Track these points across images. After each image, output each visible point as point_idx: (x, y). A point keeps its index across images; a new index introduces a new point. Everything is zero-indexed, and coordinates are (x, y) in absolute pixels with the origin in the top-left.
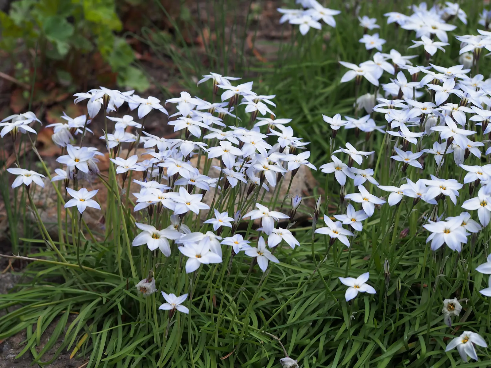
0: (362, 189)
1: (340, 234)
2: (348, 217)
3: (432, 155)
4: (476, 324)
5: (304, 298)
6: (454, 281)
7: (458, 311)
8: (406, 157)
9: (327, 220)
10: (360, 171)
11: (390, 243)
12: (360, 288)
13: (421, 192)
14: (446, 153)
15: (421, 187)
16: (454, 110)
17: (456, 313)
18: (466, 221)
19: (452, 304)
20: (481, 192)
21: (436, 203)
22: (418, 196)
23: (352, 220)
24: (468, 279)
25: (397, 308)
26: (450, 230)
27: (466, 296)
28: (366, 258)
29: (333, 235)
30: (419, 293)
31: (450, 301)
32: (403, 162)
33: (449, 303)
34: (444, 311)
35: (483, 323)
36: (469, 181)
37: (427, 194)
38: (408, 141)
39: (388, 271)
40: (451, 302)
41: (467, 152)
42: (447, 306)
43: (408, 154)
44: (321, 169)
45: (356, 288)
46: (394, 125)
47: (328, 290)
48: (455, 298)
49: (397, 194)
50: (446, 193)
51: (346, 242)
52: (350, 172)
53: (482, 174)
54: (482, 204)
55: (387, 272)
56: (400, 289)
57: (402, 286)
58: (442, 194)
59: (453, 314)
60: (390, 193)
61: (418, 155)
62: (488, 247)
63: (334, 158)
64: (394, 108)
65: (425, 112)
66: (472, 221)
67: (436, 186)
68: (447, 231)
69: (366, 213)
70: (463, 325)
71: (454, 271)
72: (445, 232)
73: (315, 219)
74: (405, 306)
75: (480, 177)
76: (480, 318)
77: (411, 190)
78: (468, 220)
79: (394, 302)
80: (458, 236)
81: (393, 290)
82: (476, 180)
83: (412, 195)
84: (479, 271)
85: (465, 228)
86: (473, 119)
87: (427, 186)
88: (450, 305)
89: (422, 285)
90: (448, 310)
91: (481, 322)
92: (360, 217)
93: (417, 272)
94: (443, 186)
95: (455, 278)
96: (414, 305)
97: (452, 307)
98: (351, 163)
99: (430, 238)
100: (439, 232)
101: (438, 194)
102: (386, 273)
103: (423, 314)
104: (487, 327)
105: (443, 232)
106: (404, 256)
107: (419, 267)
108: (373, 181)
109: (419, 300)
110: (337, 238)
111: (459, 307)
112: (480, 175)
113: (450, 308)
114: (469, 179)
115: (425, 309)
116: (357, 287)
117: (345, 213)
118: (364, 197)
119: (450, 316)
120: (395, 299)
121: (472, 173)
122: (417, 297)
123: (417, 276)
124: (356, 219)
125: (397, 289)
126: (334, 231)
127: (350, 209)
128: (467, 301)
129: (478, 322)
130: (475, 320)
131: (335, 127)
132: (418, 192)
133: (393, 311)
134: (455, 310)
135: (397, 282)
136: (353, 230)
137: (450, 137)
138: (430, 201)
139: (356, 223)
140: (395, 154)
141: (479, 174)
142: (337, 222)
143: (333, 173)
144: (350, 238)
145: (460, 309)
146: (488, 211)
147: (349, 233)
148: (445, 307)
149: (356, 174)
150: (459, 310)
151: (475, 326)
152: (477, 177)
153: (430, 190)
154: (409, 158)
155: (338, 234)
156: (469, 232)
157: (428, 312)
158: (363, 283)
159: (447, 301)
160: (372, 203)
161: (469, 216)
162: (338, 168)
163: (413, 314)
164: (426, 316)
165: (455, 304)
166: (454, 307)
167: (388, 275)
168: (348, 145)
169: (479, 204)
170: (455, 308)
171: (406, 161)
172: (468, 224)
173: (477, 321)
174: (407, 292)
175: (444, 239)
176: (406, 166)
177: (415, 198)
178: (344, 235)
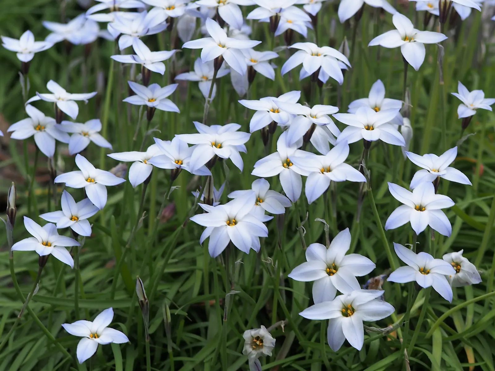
0: (81, 161)
1: (55, 246)
2: (65, 215)
3: (196, 84)
4: (303, 358)
5: (12, 352)
6: (259, 291)
7: (269, 347)
8: (150, 96)
9: (30, 225)
10: (78, 128)
11: (146, 233)
12: (100, 338)
13: (182, 157)
14: (217, 77)
15: (180, 149)
16: (221, 4)
17: (266, 351)
18: (262, 195)
19: (258, 338)
20: (281, 144)
21: (208, 173)
22: (178, 166)
23: (71, 219)
24: (280, 285)
25: (170, 350)
26: (237, 219)
27: (281, 316)
28: (110, 264)
29: (43, 251)
30: (204, 317)
31: (253, 332)
32: (145, 107)
33: (252, 336)
34: (246, 351)
35: (316, 357)
36: (260, 127)
37: (192, 160)
38: (149, 71)
39: (144, 297)
40: (255, 334)
41: (252, 73)
42: (249, 343)
43: (153, 91)
44: (11, 133)
45: (94, 338)
46: (123, 44)
47: (49, 337)
48: (262, 326)
49: (143, 164)
50: (224, 153)
51: (66, 258)
52: (60, 132)
53: (278, 112)
54: (285, 164)
55: (143, 299)
56: (169, 320)
57: (172, 315)
58: (216, 156)
59: (262, 353)
60: (130, 164)
61: (170, 89)
62: (305, 232)
63: (30, 110)
64: (120, 10)
65: (172, 14)
66: (273, 193)
67: (205, 144)
68: (232, 222)
69: (94, 205)
70: (283, 364)
71: (257, 273)
72: (229, 225)
73: (10, 224)
74: (183, 344)
75: (275, 117)
76: (309, 350)
77: (164, 157)
78: (267, 193)
79: (164, 341)
80: (251, 227)
81: (157, 322)
82: (269, 123)
83: (168, 166)
84: (295, 278)
85: (263, 209)
86: (253, 15)
87: (190, 145)
88: (255, 340)
89: (208, 303)
90: (253, 349)
91: (312, 353)
92: (85, 213)
93: (195, 283)
94: (218, 141)
95: (259, 287)
96: (199, 341)
97: (258, 343)
98: (61, 117)
99: (205, 235)
100: (218, 225)
101: (209, 157)
102: (142, 301)
103: (213, 355)
104: (323, 362)
105: (226, 224)
106: (170, 261)
107: (199, 274)
108: (102, 142)
109: (206, 328)
110: (50, 255)
111: (269, 340)
112: (276, 114)
113: (256, 345)
114: (258, 122)
115: (216, 345)
116: (95, 335)
117: (59, 208)
118: (87, 176)
119: (258, 357)
120: (165, 335)
121: (261, 112)
122: (201, 325)
123: (196, 290)
124: (79, 216)
125: (165, 321)
126: (45, 243)
127: (67, 202)
128: (283, 326)
129: (308, 354)
130: (301, 351)
131: (25, 58)
132: (177, 158)
133: (165, 356)
134: (264, 348)
135: (164, 309)
136: (75, 236)
137: (217, 56)
138: (199, 170)
139: (79, 222)
140: (132, 93)
141: (274, 112)
142: (48, 226)
143: (32, 139)
144: (73, 251)
145: (272, 343)
146: (296, 174)
147: (70, 243)
148: (248, 344)
149: (70, 134)
150: (272, 345)
151: (303, 362)
152: (271, 118)
153: (197, 152)
154: (155, 97)
155: (52, 247)
156: (271, 215)
157: (221, 351)
158: (105, 328)
159: (248, 334)
160: (101, 186)
161: (268, 185)
162: (39, 127)
163: (198, 358)
164: (219, 358)
165: (263, 337)
166: (262, 341)
167: (145, 304)
168: (52, 85)
169: (281, 164)
170: (264, 344)
171: (150, 104)
172: (267, 200)
173: (305, 353)
174: (182, 323)
175: (228, 236)
176: (151, 112)
177: (172, 170)
178: (61, 247)
